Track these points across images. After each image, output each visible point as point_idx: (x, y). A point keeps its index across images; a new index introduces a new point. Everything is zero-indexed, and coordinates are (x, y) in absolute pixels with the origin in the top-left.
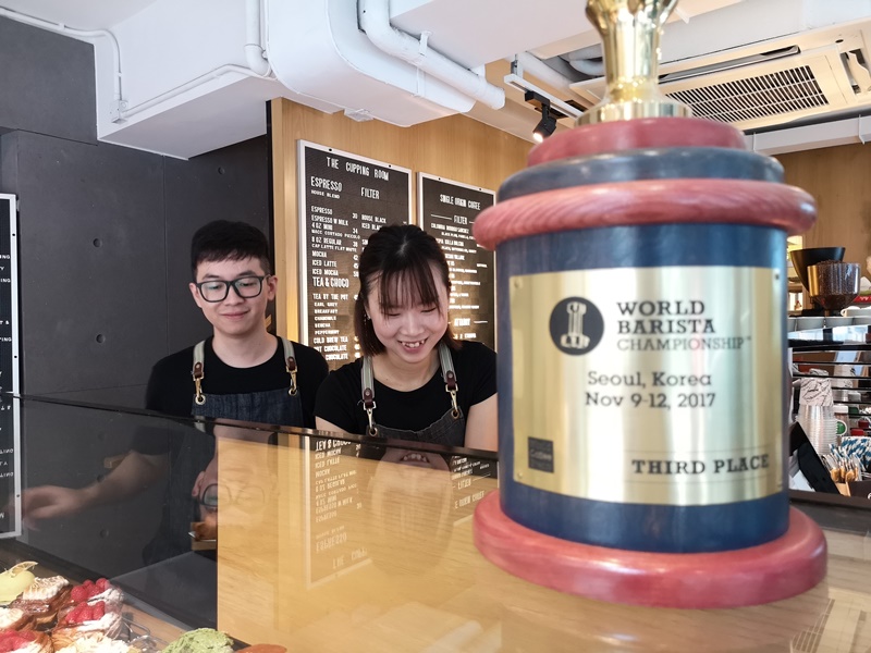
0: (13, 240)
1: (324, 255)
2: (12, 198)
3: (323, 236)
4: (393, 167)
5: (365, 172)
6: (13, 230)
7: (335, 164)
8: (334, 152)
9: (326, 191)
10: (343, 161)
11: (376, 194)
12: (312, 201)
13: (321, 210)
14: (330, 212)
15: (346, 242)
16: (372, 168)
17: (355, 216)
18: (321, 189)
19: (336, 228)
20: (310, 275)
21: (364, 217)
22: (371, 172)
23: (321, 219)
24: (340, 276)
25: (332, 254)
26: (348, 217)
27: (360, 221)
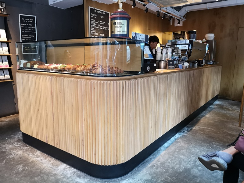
0: (36, 24)
1: (93, 28)
2: (35, 16)
3: (93, 25)
4: (106, 12)
5: (101, 13)
6: (36, 23)
7: (95, 11)
8: (95, 9)
9: (94, 16)
10: (97, 10)
11: (103, 17)
12: (91, 18)
13: (93, 20)
14: (94, 20)
15: (97, 26)
16: (102, 12)
17: (99, 21)
18: (93, 16)
19: (96, 23)
20: (91, 32)
21: (101, 22)
22: (102, 13)
23: (93, 22)
24: (96, 33)
25: (95, 28)
26: (98, 21)
27: (100, 22)
